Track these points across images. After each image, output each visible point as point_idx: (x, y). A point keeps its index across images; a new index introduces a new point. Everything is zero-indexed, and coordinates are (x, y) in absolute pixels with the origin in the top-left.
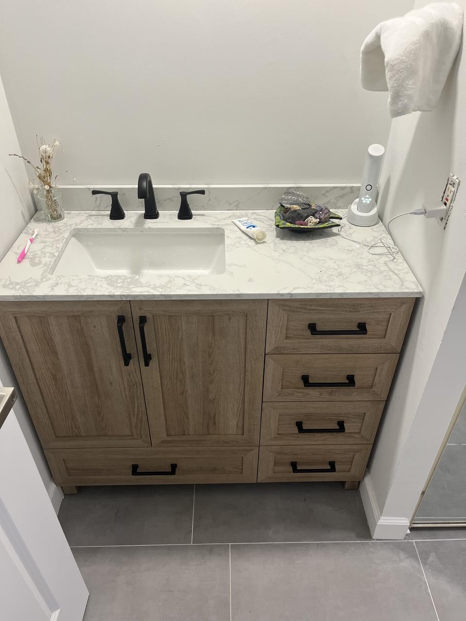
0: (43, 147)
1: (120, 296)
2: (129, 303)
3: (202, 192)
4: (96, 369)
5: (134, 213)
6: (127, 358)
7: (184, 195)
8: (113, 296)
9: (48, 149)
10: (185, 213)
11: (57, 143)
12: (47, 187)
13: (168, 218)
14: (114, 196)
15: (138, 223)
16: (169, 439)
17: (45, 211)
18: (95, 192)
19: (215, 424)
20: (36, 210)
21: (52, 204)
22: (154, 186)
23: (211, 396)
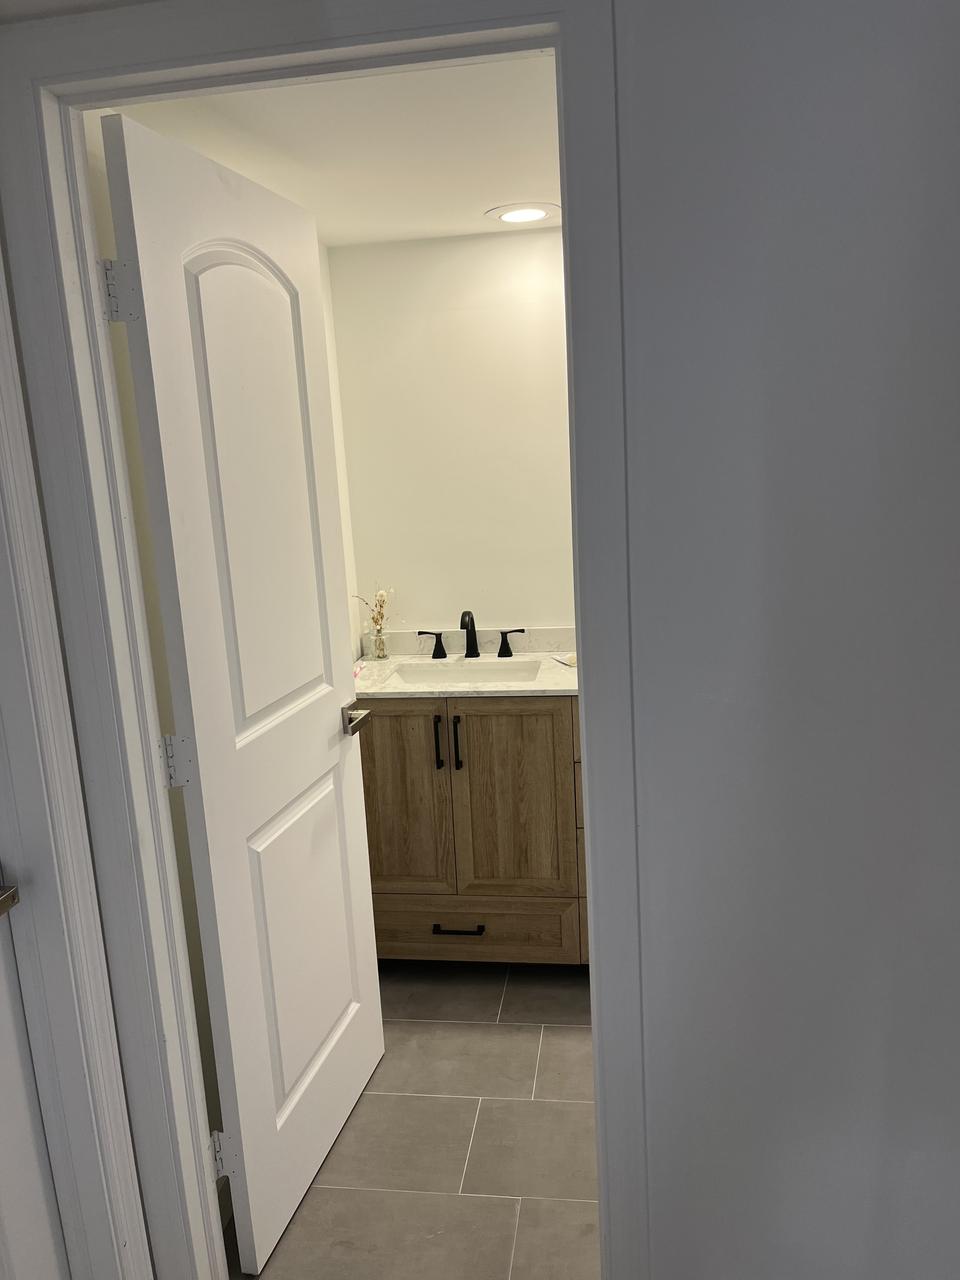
0: (381, 592)
1: (439, 692)
2: (447, 700)
3: (522, 631)
4: (408, 780)
5: (455, 655)
6: (440, 764)
7: (504, 635)
8: (432, 693)
9: (385, 594)
10: (505, 651)
11: (392, 590)
12: (378, 627)
13: (489, 657)
14: (438, 636)
15: (459, 659)
16: (476, 882)
17: (372, 649)
18: (420, 633)
19: (527, 861)
20: (362, 655)
21: (380, 645)
22: (476, 629)
23: (522, 820)
